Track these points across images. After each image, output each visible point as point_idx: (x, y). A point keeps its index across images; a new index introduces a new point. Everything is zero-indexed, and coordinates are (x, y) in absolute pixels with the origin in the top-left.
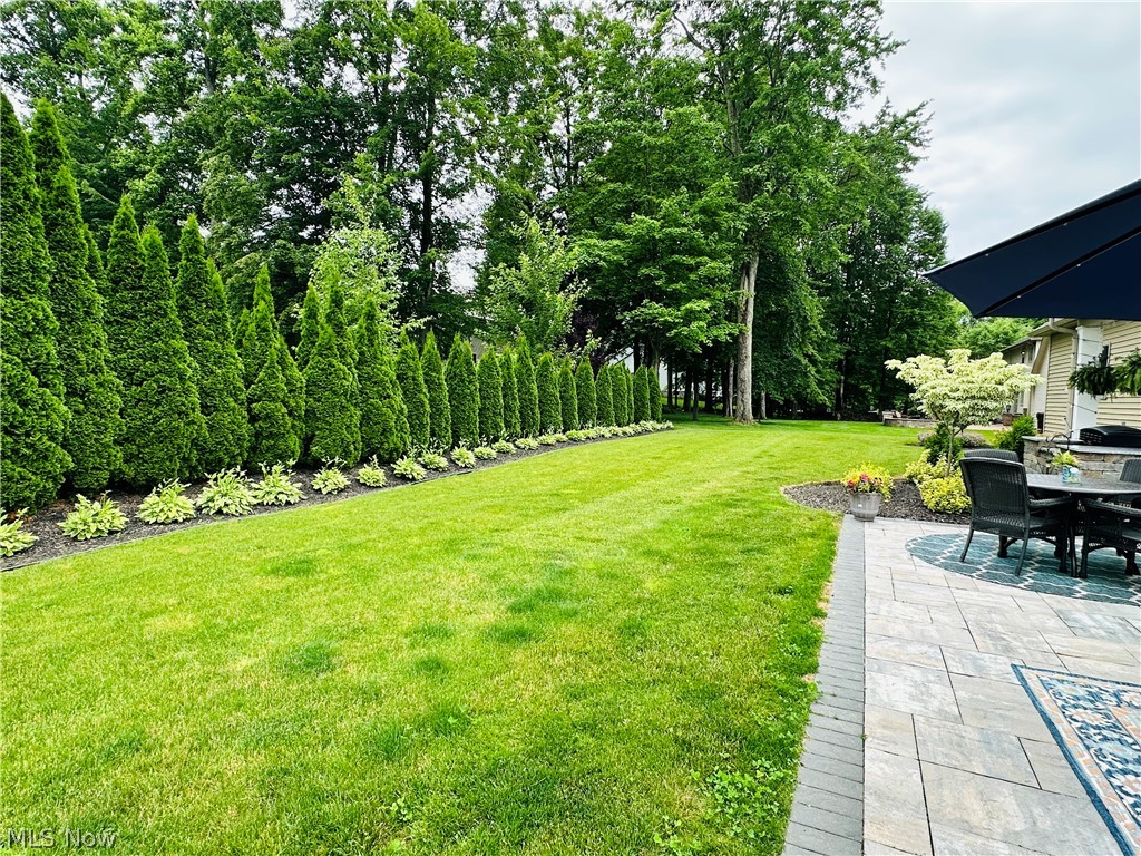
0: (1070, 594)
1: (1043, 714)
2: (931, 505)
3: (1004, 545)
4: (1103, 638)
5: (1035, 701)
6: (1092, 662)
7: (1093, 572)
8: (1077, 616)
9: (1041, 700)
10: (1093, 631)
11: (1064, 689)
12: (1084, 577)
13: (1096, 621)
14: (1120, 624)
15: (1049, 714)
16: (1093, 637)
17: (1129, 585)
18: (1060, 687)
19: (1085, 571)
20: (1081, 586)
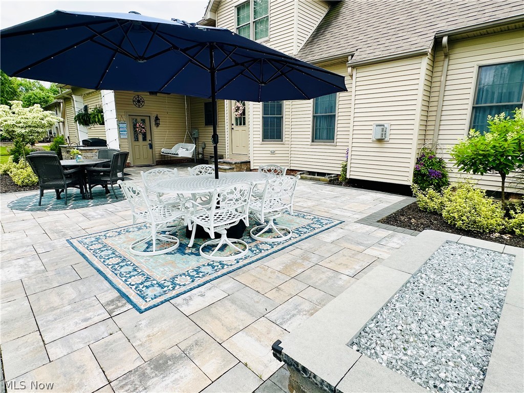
0: (87, 206)
1: (80, 253)
2: (19, 183)
3: (58, 193)
4: (100, 218)
5: (76, 249)
6: (96, 228)
7: (95, 196)
8: (90, 213)
9: (79, 248)
10: (96, 217)
11: (87, 241)
12: (92, 199)
13: (96, 213)
14: (105, 212)
15: (82, 252)
16: (96, 219)
17: (107, 197)
18: (86, 240)
19: (92, 196)
20: (91, 202)
